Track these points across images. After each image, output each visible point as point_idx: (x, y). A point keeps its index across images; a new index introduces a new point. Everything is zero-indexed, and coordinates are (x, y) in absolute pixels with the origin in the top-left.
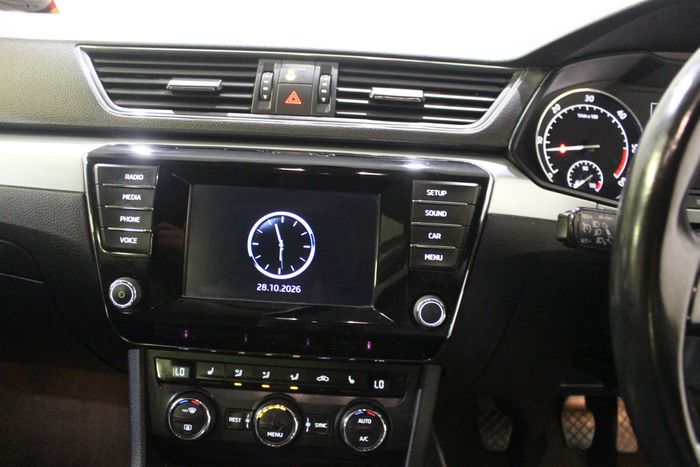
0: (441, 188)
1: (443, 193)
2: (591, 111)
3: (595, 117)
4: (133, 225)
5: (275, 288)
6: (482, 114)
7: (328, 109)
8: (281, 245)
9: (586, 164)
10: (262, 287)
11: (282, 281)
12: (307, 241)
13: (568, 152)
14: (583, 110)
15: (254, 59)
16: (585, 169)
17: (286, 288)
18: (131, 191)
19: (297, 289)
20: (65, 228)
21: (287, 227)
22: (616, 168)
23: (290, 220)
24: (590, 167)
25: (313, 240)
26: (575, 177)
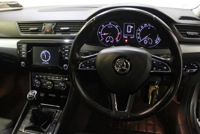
0: (67, 46)
1: (68, 47)
2: (111, 26)
3: (112, 27)
4: (24, 53)
5: (45, 63)
6: (79, 31)
7: (53, 32)
8: (45, 56)
9: (110, 37)
10: (43, 63)
11: (46, 62)
12: (49, 55)
13: (106, 35)
14: (109, 26)
15: (43, 23)
16: (109, 38)
17: (47, 63)
18: (23, 48)
19: (48, 63)
20: (15, 54)
21: (46, 53)
22: (116, 38)
23: (46, 52)
24: (111, 37)
25: (50, 55)
26: (107, 40)
